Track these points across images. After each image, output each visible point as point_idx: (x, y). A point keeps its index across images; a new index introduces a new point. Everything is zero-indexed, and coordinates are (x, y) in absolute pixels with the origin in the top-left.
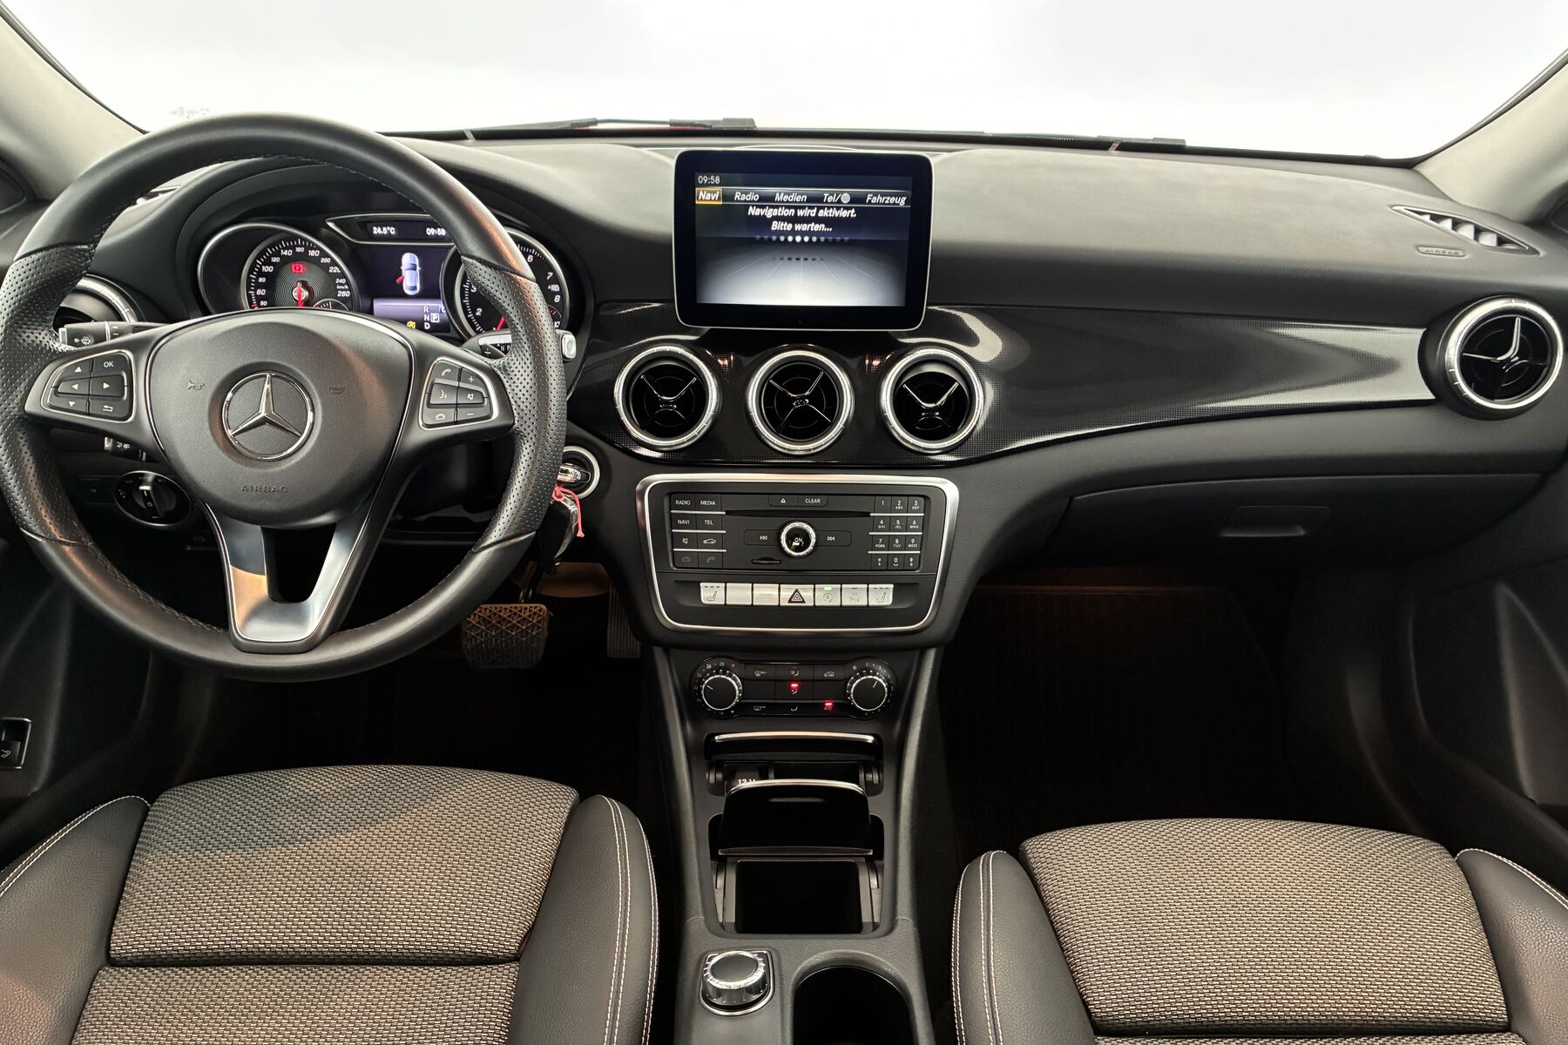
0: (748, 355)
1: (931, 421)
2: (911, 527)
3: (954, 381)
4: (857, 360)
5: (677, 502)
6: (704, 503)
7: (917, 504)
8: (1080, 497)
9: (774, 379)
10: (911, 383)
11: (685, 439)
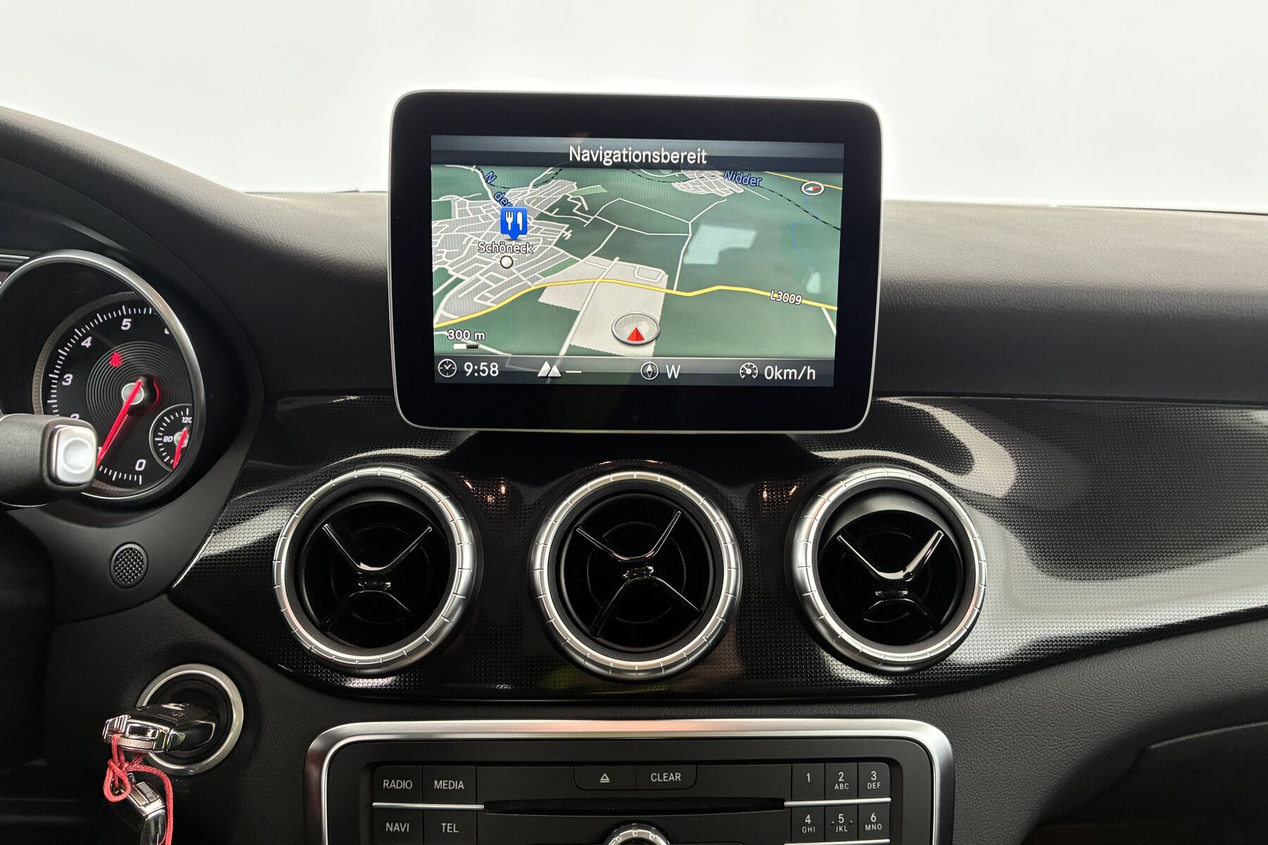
0: (535, 482)
1: (893, 606)
2: (868, 828)
3: (933, 528)
4: (746, 489)
5: (386, 784)
6: (440, 785)
7: (875, 776)
8: (1158, 745)
9: (584, 526)
10: (849, 531)
11: (403, 650)
